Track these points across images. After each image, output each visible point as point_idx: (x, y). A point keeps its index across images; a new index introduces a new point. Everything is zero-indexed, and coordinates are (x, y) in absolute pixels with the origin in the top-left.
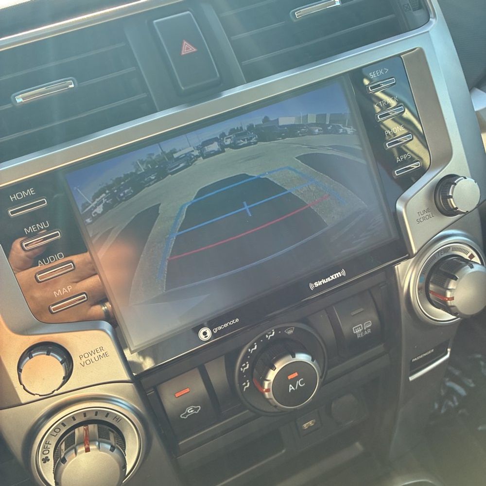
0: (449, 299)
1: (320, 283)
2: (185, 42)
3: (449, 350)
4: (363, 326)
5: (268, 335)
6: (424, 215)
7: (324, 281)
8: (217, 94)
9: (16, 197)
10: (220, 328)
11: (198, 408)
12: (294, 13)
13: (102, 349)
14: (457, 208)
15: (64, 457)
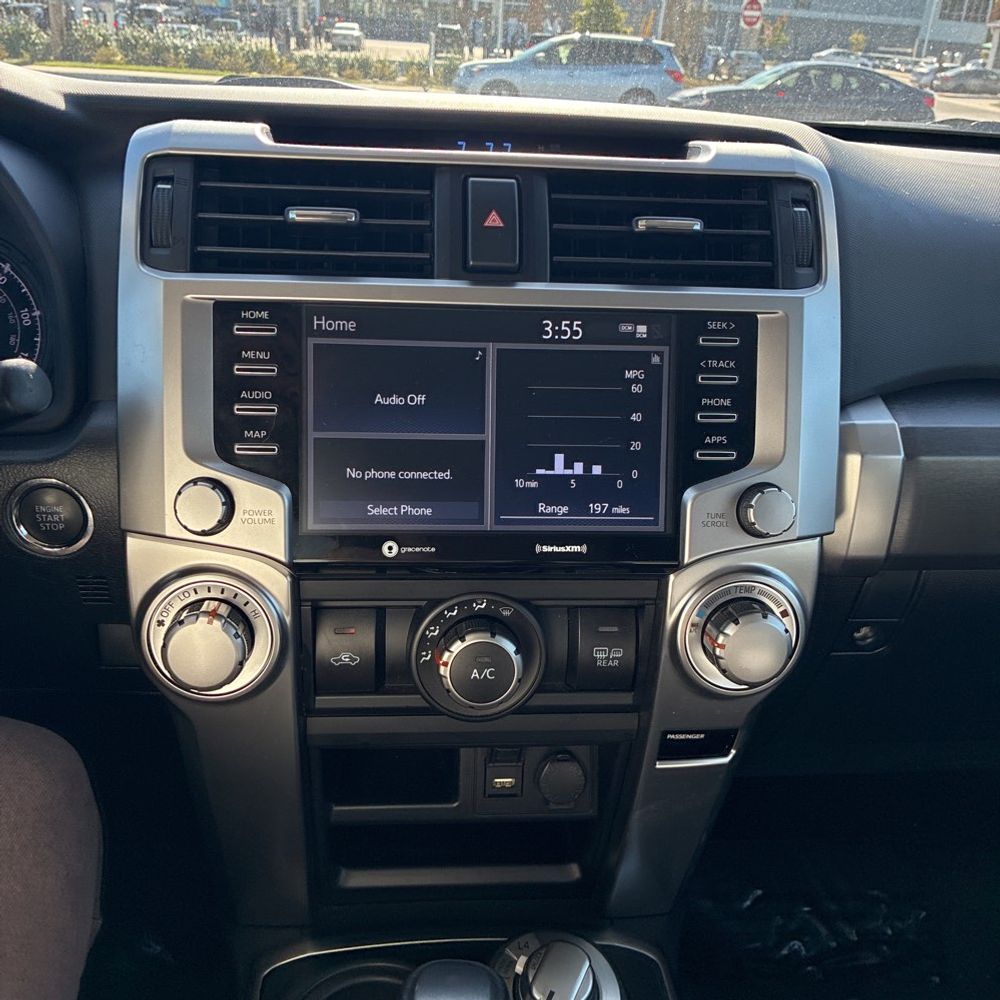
0: (720, 646)
1: (550, 549)
2: (494, 213)
3: (733, 752)
4: (610, 652)
5: (477, 604)
6: (716, 520)
7: (556, 549)
8: (512, 282)
9: (248, 314)
10: (410, 550)
11: (356, 660)
12: (637, 221)
13: (270, 513)
14: (754, 524)
15: (183, 621)
